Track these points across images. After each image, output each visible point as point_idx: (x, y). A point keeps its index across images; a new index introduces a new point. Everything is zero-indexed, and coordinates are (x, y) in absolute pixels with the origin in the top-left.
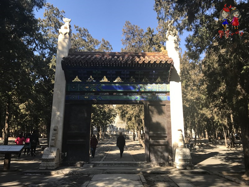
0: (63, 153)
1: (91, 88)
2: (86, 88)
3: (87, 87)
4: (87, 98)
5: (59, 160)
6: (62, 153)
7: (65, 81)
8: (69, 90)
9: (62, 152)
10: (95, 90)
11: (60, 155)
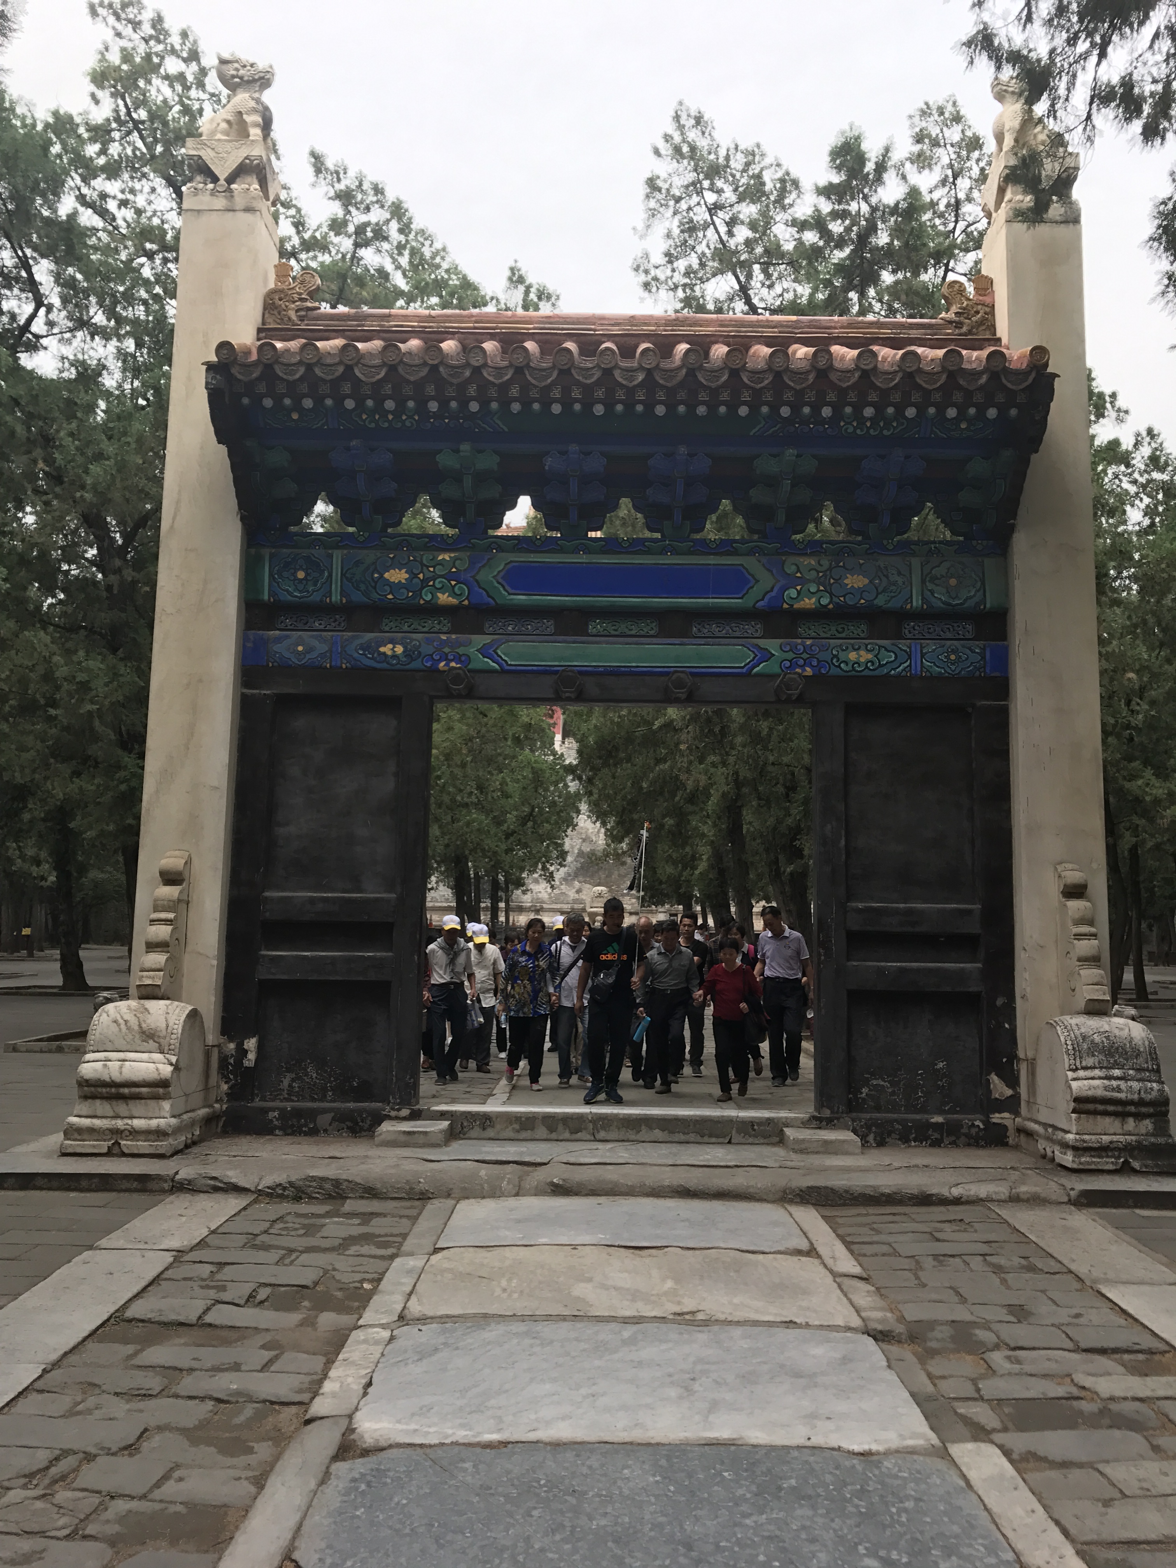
0: (231, 1040)
1: (424, 583)
2: (388, 583)
3: (397, 576)
4: (394, 656)
5: (206, 1089)
6: (222, 1040)
7: (238, 525)
8: (266, 597)
9: (223, 1033)
10: (453, 594)
11: (208, 1055)
